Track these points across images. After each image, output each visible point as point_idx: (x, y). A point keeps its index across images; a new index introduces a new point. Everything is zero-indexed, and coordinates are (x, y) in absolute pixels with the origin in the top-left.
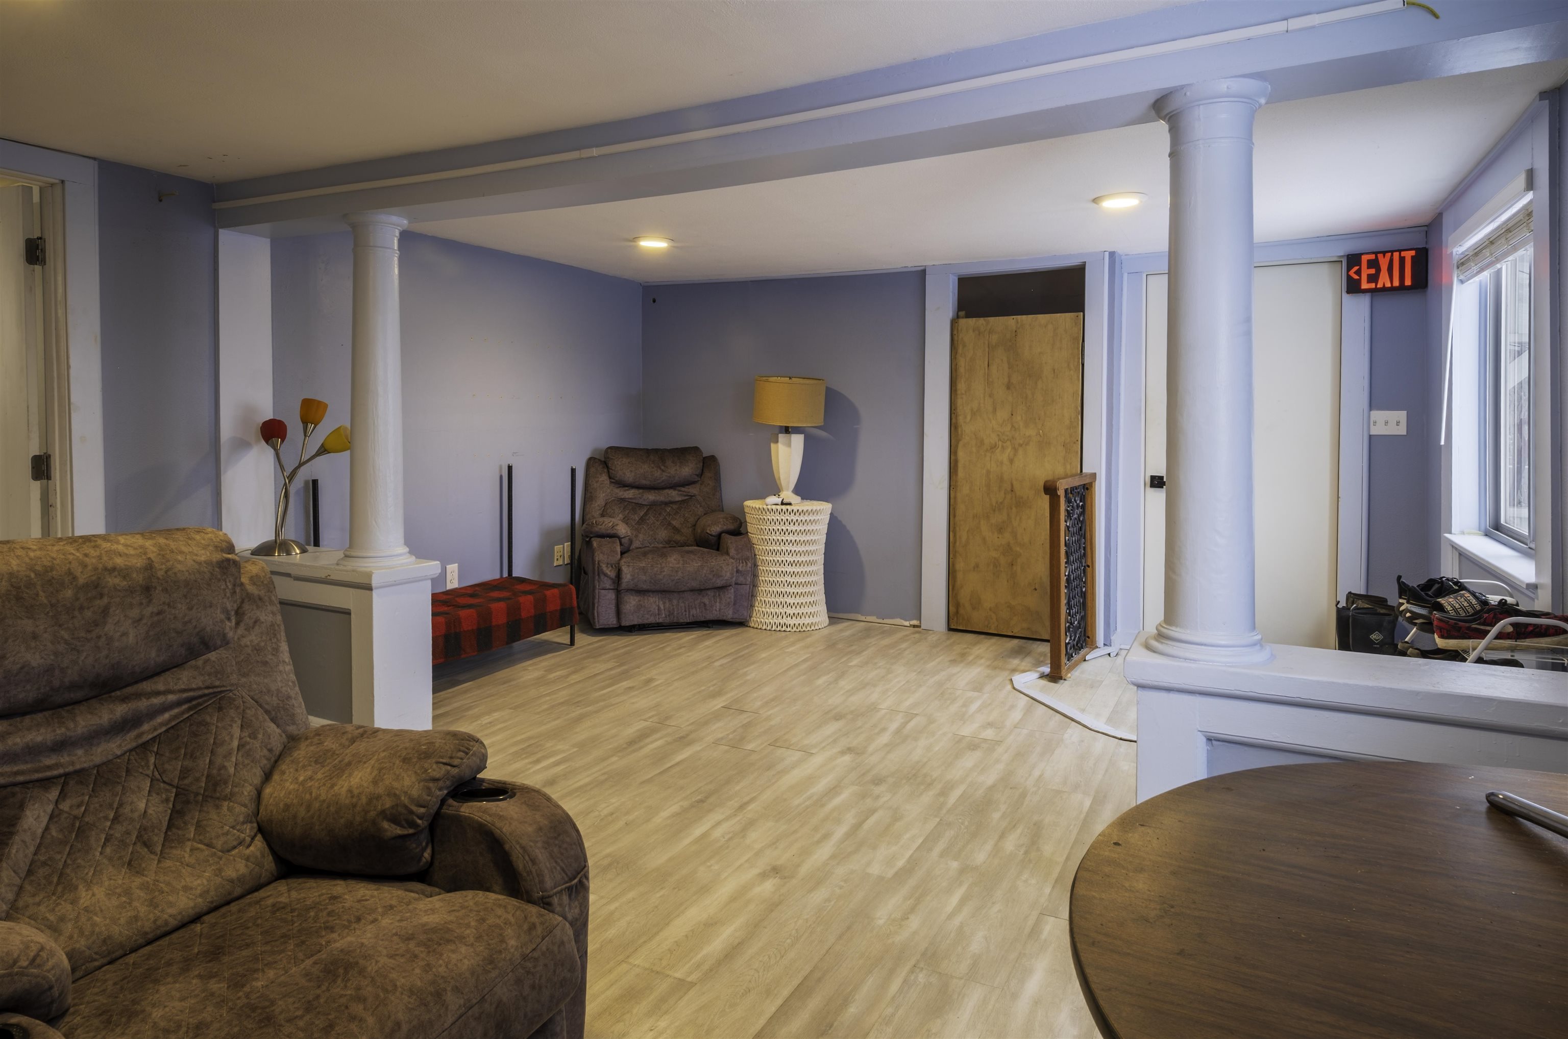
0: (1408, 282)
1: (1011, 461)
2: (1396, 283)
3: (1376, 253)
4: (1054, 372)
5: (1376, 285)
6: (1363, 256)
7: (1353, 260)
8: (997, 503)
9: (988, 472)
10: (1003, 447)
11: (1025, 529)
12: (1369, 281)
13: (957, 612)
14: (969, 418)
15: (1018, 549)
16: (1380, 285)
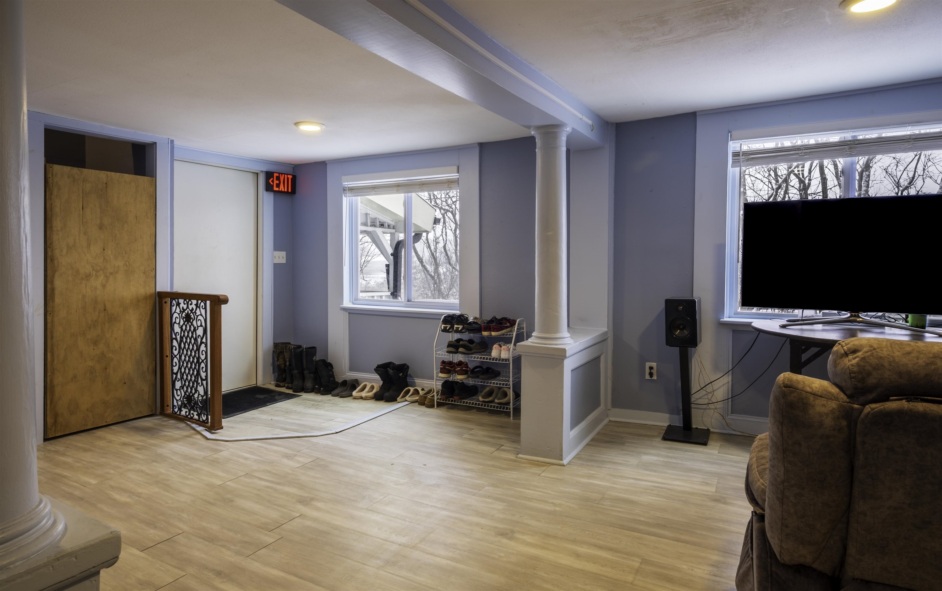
0: (290, 191)
1: (104, 286)
2: (286, 190)
3: (279, 173)
4: (136, 219)
5: (279, 189)
6: (275, 174)
7: (269, 175)
8: (92, 321)
9: (84, 296)
10: (96, 275)
11: (116, 338)
12: (277, 187)
13: (55, 422)
14: (65, 251)
15: (111, 355)
16: (280, 190)
